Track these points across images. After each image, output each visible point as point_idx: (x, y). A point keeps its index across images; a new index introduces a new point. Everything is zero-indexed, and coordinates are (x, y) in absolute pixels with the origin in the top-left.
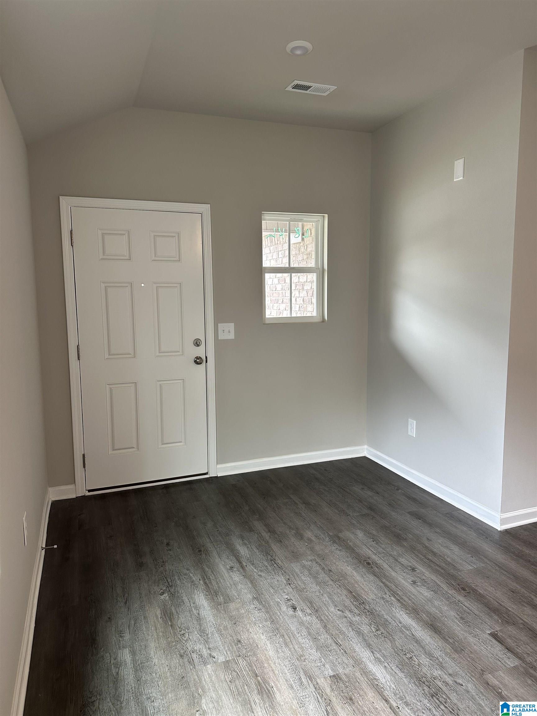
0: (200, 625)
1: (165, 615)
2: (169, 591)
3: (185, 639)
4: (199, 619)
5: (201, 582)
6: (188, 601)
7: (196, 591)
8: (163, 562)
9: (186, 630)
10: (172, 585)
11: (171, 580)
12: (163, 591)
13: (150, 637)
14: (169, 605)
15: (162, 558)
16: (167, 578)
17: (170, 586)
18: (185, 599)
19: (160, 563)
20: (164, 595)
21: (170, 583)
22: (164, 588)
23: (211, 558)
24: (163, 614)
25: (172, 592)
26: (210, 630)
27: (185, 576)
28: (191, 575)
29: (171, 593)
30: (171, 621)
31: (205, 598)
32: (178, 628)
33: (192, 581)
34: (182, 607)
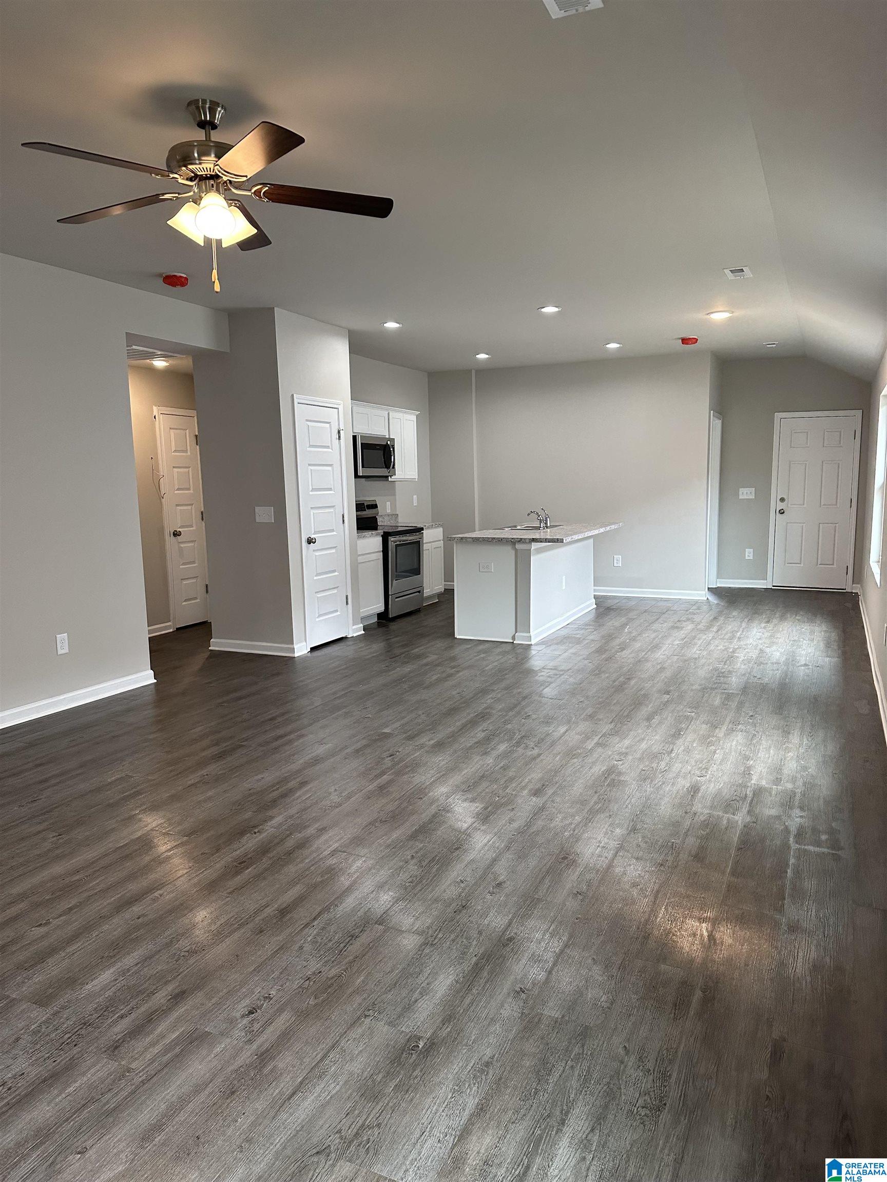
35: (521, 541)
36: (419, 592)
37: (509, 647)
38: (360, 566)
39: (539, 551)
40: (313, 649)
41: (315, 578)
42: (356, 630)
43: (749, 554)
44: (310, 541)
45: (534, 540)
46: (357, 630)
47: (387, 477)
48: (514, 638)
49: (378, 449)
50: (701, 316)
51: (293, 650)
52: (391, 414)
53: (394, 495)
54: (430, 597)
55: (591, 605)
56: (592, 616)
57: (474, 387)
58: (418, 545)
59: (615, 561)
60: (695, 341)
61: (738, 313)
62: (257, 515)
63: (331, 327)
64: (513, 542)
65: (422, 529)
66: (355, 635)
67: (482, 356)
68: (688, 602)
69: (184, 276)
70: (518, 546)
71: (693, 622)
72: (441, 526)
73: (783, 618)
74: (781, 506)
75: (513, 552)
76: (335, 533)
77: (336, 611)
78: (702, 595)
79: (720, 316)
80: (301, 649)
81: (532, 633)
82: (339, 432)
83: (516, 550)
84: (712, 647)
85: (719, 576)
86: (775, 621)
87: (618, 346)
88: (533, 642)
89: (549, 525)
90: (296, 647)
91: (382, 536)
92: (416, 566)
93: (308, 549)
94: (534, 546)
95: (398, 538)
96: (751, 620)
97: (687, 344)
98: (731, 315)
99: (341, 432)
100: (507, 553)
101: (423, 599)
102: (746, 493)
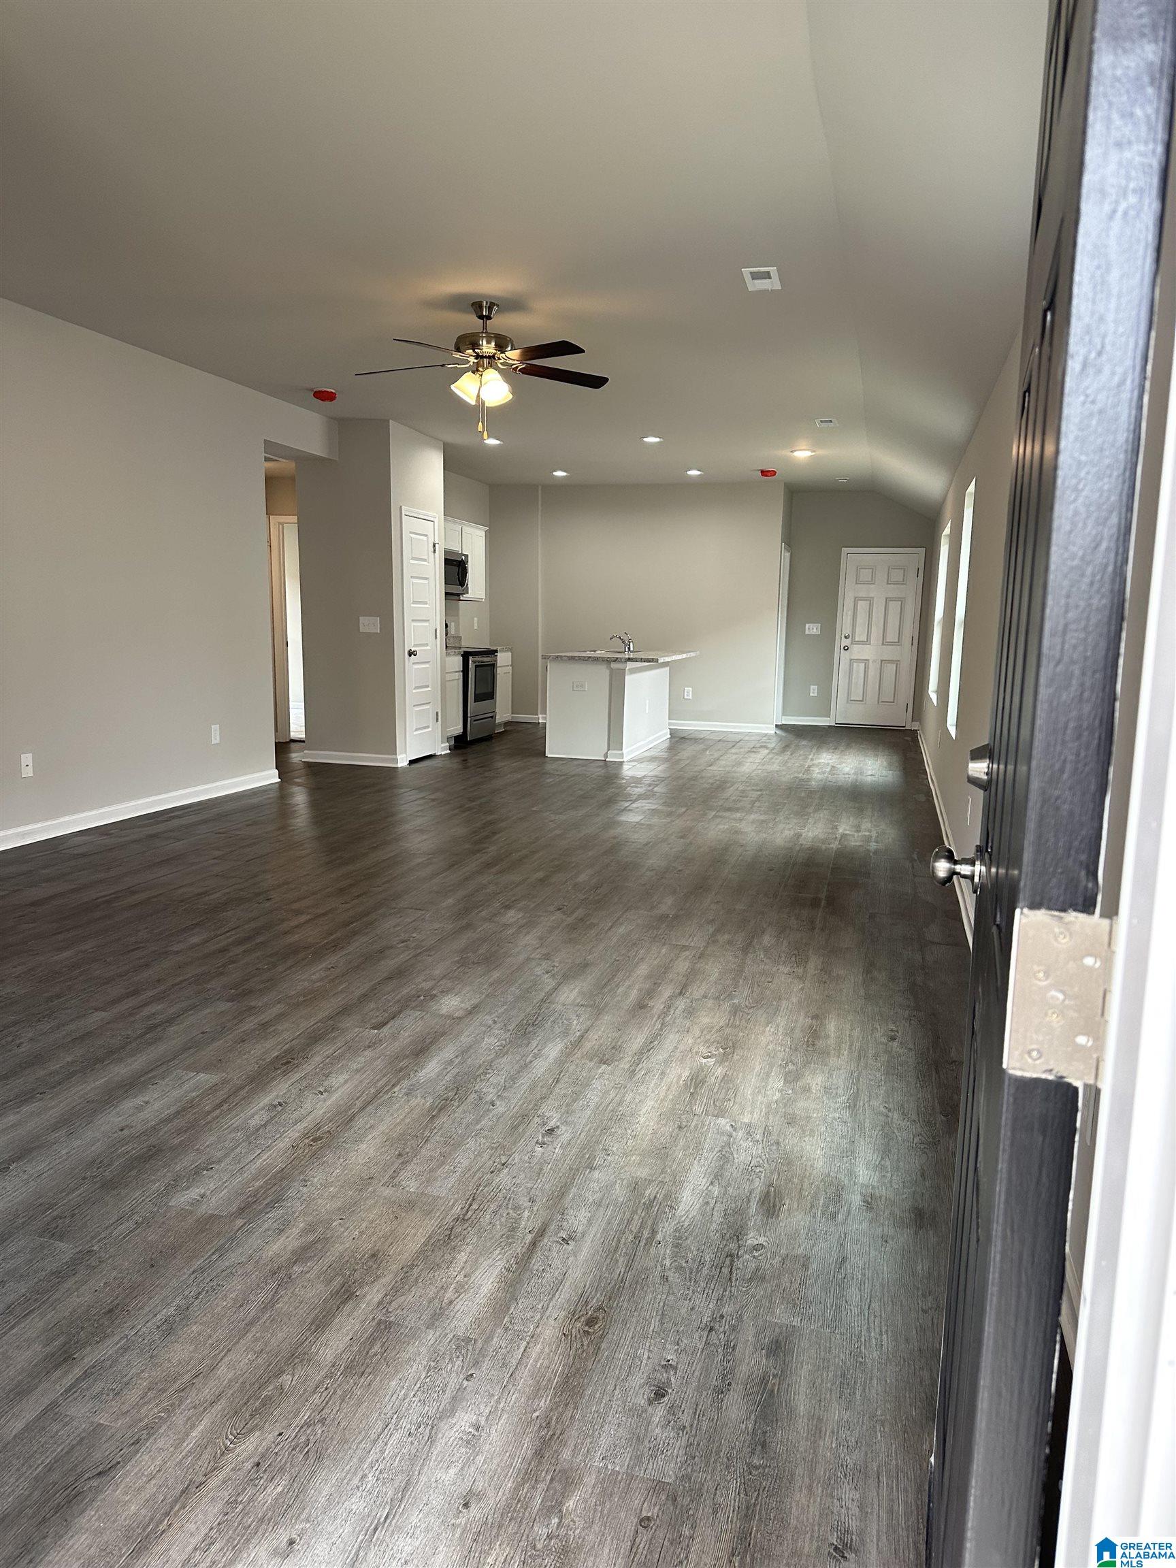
0: (722, 1168)
1: (774, 1206)
2: (739, 1247)
3: (758, 1159)
4: (717, 1177)
5: (659, 1237)
6: (715, 1213)
7: (686, 1224)
8: (711, 1329)
9: (750, 1169)
10: (727, 1256)
11: (721, 1268)
12: (752, 1252)
13: (817, 1183)
14: (756, 1220)
15: (707, 1344)
16: (728, 1277)
17: (731, 1256)
18: (717, 1218)
19: (721, 1330)
20: (756, 1242)
21: (728, 1262)
22: (748, 1256)
23: (585, 1287)
24: (778, 1208)
25: (735, 1241)
26: (709, 1156)
27: (684, 1265)
28: (667, 1262)
29: (738, 1240)
30: (768, 1192)
31: (678, 1202)
32: (762, 1178)
33: (677, 1247)
34: (734, 1205)
35: (616, 660)
36: (492, 717)
37: (602, 764)
38: (447, 683)
39: (633, 671)
40: (412, 762)
41: (414, 691)
42: (442, 749)
43: (814, 691)
44: (411, 653)
45: (629, 660)
46: (444, 749)
47: (458, 595)
48: (606, 755)
49: (455, 565)
50: (785, 453)
51: (396, 761)
52: (464, 528)
53: (458, 615)
54: (500, 725)
55: (665, 735)
56: (667, 744)
57: (540, 503)
58: (493, 666)
59: (686, 694)
60: (773, 473)
61: (820, 452)
62: (361, 625)
63: (429, 439)
64: (608, 661)
65: (496, 651)
66: (443, 753)
67: (559, 474)
68: (758, 734)
69: (334, 391)
70: (614, 665)
71: (767, 748)
72: (510, 650)
73: (848, 746)
74: (845, 642)
75: (608, 671)
76: (428, 648)
77: (428, 727)
78: (772, 730)
79: (802, 454)
80: (402, 762)
81: (625, 751)
82: (434, 546)
83: (612, 670)
84: (789, 765)
85: (784, 714)
86: (842, 748)
87: (699, 473)
88: (625, 759)
89: (632, 649)
90: (398, 757)
91: (462, 655)
92: (490, 690)
93: (409, 661)
94: (630, 665)
95: (478, 659)
96: (819, 748)
97: (766, 476)
98: (813, 454)
99: (437, 545)
100: (603, 672)
101: (495, 725)
102: (813, 629)
